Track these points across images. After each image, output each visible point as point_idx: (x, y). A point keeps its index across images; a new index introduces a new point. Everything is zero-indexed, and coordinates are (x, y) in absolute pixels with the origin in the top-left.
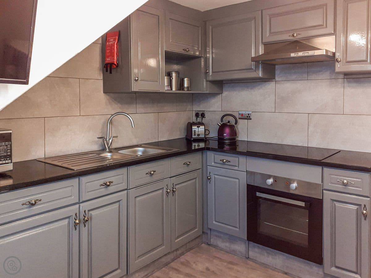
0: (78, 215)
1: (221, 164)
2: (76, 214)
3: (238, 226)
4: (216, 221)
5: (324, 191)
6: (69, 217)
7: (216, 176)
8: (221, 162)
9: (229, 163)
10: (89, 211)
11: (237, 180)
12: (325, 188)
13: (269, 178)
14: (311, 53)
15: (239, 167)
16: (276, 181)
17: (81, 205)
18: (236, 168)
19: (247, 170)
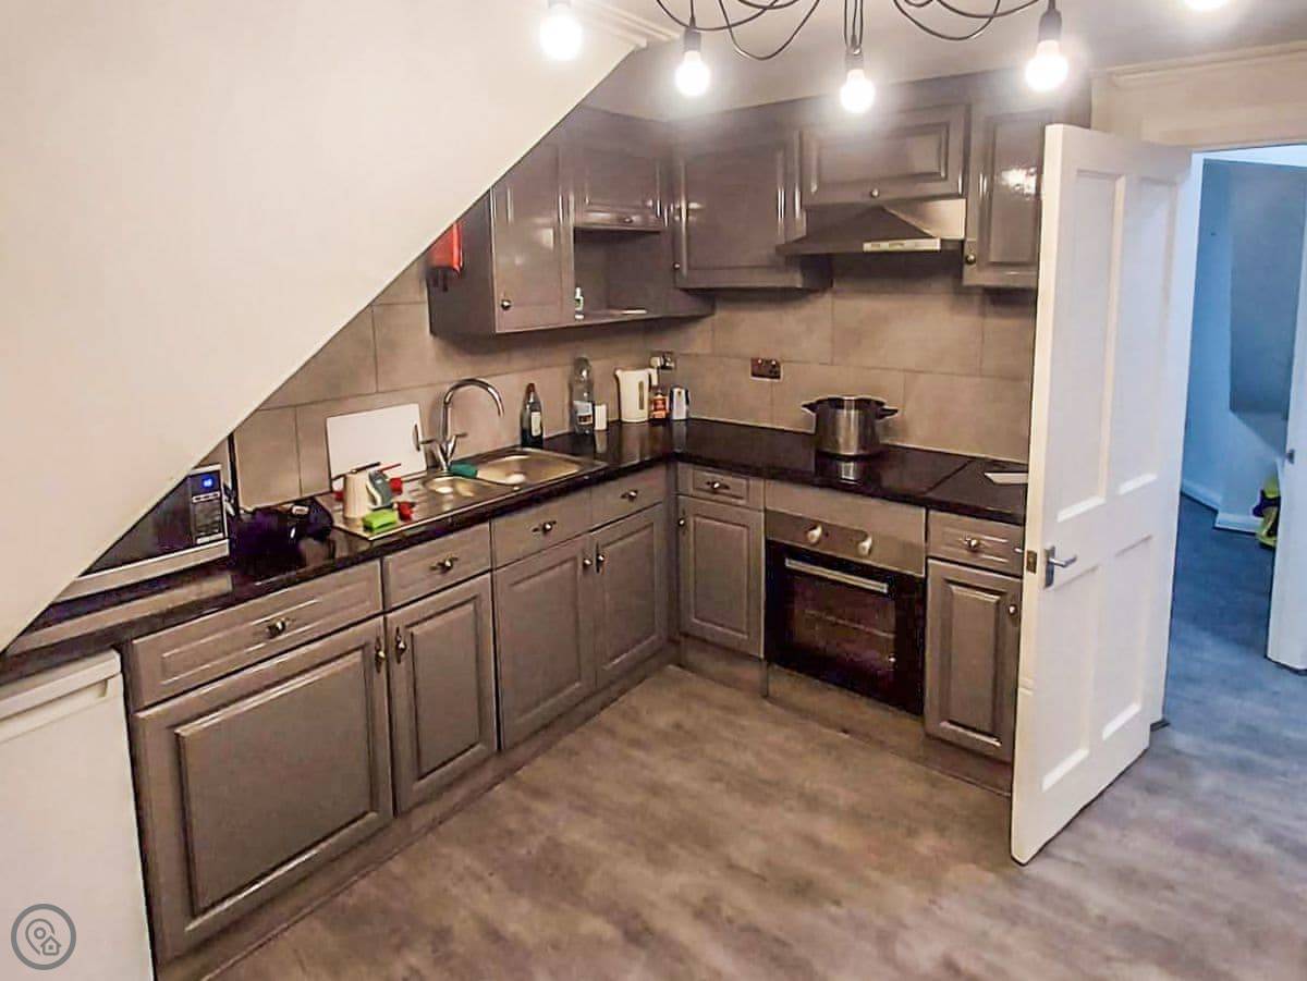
0: (382, 641)
1: (707, 491)
2: (378, 640)
3: (744, 629)
4: (696, 617)
5: (930, 561)
6: (362, 648)
7: (698, 519)
8: (708, 487)
9: (725, 491)
10: (408, 627)
11: (745, 530)
12: (931, 554)
13: (815, 528)
14: (909, 245)
15: (748, 499)
16: (827, 535)
17: (389, 616)
18: (740, 502)
19: (768, 508)
